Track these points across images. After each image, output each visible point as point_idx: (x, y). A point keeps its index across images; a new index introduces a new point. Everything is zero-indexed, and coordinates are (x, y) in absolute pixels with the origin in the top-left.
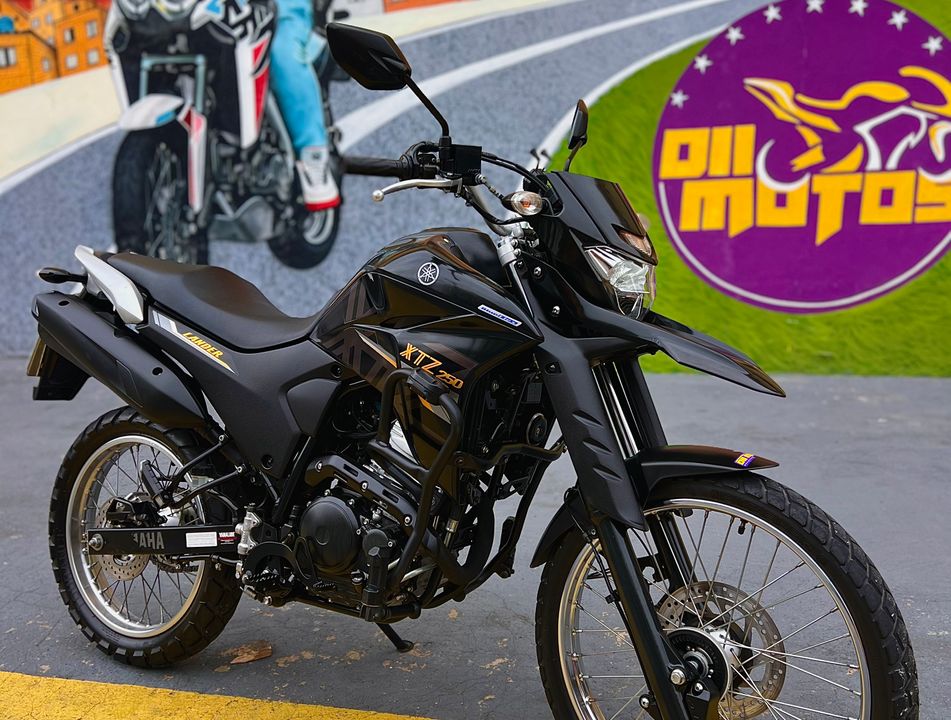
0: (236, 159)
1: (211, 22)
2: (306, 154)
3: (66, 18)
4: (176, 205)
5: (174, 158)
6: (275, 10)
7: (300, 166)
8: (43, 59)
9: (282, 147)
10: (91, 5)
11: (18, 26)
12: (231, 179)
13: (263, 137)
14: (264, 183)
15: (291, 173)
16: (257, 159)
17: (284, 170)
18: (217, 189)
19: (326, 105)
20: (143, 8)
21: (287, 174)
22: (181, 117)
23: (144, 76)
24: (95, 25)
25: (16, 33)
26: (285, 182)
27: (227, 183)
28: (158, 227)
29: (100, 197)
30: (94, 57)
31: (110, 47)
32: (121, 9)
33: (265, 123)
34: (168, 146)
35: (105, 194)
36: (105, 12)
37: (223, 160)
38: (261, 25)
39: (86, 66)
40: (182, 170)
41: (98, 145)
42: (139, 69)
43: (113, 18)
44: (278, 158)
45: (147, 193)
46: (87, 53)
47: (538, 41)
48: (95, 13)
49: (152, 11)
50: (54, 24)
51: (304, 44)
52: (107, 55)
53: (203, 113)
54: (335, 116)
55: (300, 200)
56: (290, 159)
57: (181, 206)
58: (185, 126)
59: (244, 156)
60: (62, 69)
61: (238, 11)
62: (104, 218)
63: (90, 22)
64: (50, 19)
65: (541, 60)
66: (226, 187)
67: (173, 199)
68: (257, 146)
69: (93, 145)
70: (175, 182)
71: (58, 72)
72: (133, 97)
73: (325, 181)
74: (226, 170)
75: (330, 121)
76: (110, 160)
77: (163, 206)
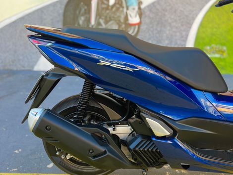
0: (107, 9)
2: (130, 8)
4: (85, 22)
5: (86, 7)
7: (128, 12)
9: (123, 6)
12: (105, 15)
13: (117, 2)
14: (116, 16)
15: (125, 14)
16: (114, 9)
17: (123, 13)
18: (100, 18)
26: (123, 16)
29: (59, 19)
34: (84, 3)
37: (103, 9)
40: (89, 11)
44: (121, 9)
45: (76, 18)
55: (127, 22)
56: (125, 10)
57: (87, 23)
59: (110, 8)
66: (103, 17)
68: (114, 5)
70: (86, 15)
73: (136, 16)
74: (103, 12)
76: (63, 7)
77: (81, 22)
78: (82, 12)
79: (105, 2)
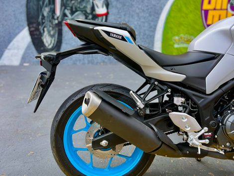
4: (50, 14)
14: (82, 7)
17: (89, 3)
18: (65, 8)
21: (90, 4)
26: (89, 7)
27: (69, 7)
28: (44, 21)
29: (21, 10)
40: (53, 1)
45: (39, 9)
55: (94, 13)
57: (52, 14)
62: (23, 18)
67: (49, 12)
70: (50, 6)
73: (103, 7)
77: (45, 14)
78: (45, 3)
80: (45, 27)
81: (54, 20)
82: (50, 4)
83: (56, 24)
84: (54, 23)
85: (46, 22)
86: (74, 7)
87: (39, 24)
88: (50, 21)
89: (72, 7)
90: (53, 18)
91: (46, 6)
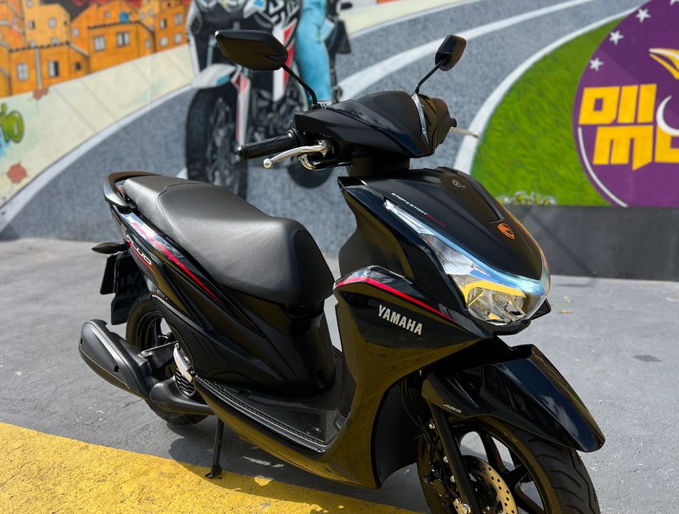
0: (269, 109)
1: (257, 13)
3: (162, 11)
4: (227, 141)
5: (228, 108)
6: (301, 4)
8: (146, 40)
9: (300, 101)
10: (178, 3)
11: (132, 18)
12: (265, 123)
13: (288, 93)
14: (287, 126)
16: (283, 109)
18: (255, 130)
19: (332, 71)
20: (212, 4)
22: (234, 80)
23: (210, 51)
24: (180, 17)
25: (130, 23)
27: (262, 126)
28: (215, 157)
29: (178, 135)
30: (178, 38)
31: (189, 31)
32: (198, 5)
33: (290, 84)
34: (224, 100)
35: (182, 133)
36: (187, 8)
37: (260, 110)
38: (290, 14)
39: (173, 44)
40: (232, 117)
41: (178, 99)
42: (207, 46)
43: (192, 11)
44: (298, 108)
45: (209, 132)
46: (174, 35)
47: (489, 22)
48: (181, 9)
49: (218, 5)
50: (155, 16)
51: (319, 28)
52: (186, 36)
53: (249, 77)
54: (339, 78)
57: (231, 142)
58: (236, 86)
59: (274, 107)
60: (158, 47)
61: (275, 5)
62: (179, 150)
63: (177, 14)
64: (152, 13)
65: (490, 36)
66: (261, 129)
67: (226, 137)
68: (284, 100)
69: (175, 99)
70: (227, 125)
71: (155, 49)
72: (203, 65)
74: (262, 117)
75: (334, 82)
76: (186, 109)
77: (218, 142)
78: (220, 119)
79: (265, 94)
80: (216, 169)
81: (232, 155)
82: (227, 121)
83: (237, 164)
84: (233, 161)
85: (219, 160)
86: (271, 127)
87: (205, 163)
88: (226, 157)
89: (267, 128)
90: (232, 149)
91: (221, 126)
